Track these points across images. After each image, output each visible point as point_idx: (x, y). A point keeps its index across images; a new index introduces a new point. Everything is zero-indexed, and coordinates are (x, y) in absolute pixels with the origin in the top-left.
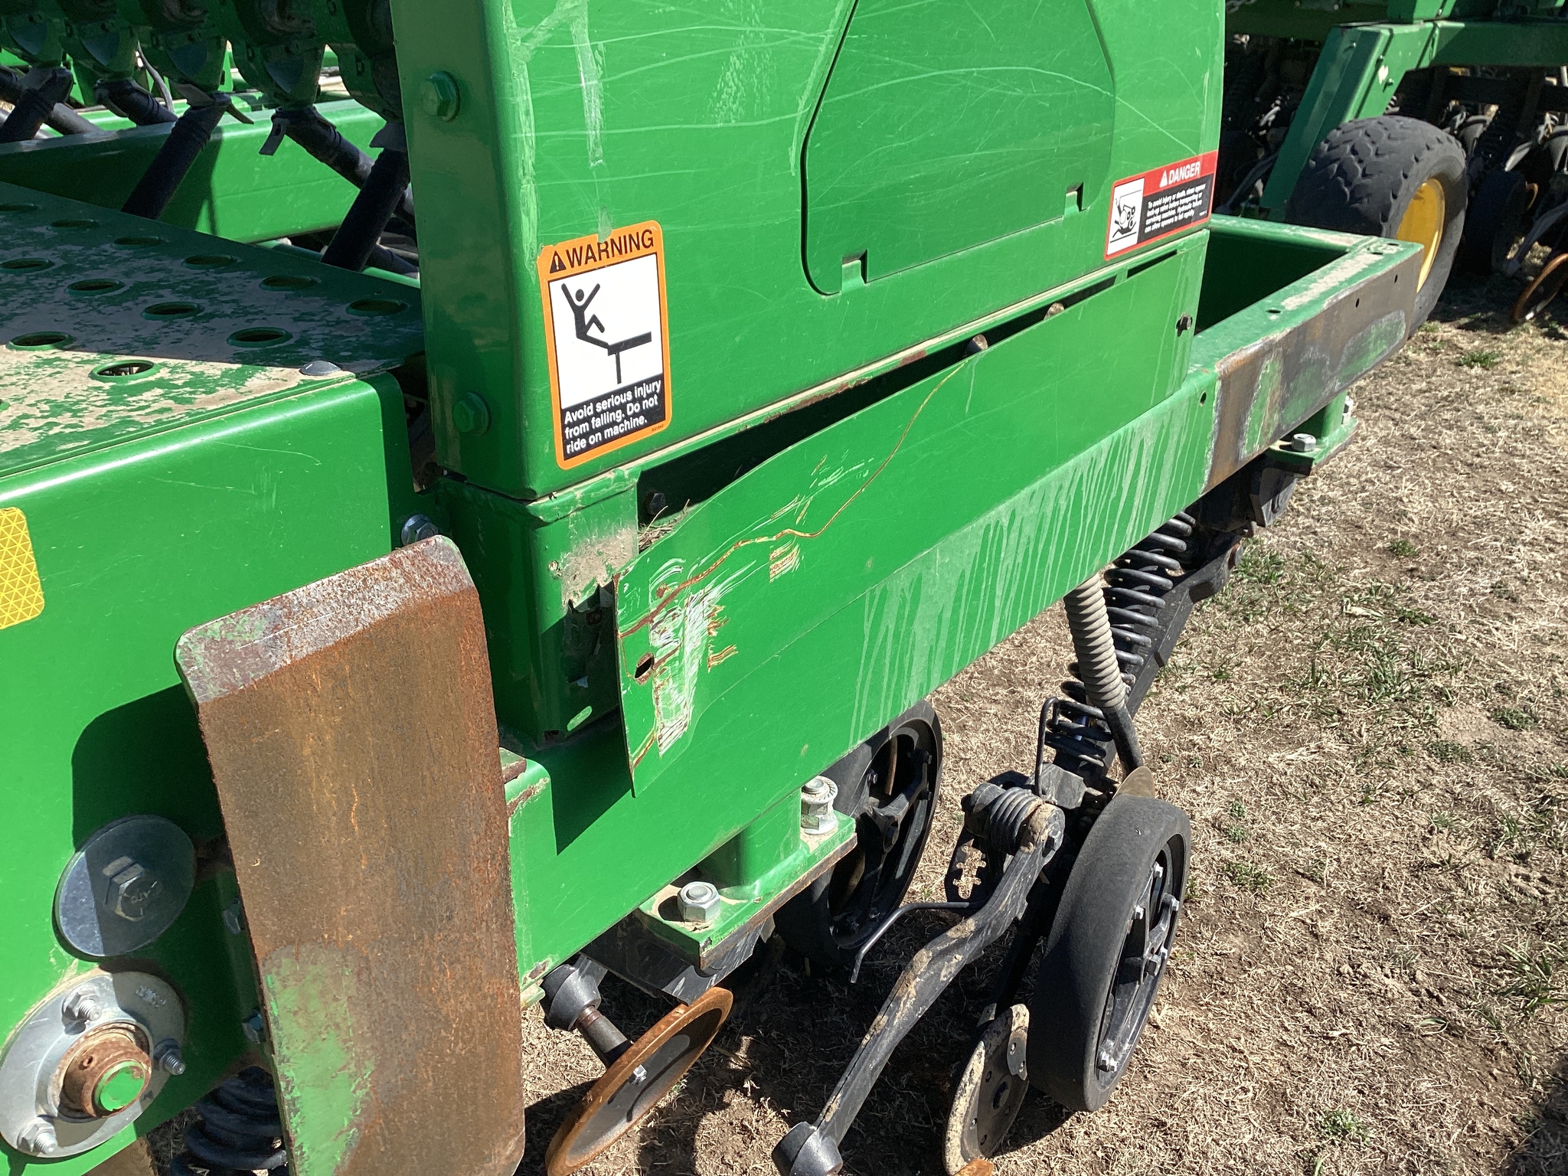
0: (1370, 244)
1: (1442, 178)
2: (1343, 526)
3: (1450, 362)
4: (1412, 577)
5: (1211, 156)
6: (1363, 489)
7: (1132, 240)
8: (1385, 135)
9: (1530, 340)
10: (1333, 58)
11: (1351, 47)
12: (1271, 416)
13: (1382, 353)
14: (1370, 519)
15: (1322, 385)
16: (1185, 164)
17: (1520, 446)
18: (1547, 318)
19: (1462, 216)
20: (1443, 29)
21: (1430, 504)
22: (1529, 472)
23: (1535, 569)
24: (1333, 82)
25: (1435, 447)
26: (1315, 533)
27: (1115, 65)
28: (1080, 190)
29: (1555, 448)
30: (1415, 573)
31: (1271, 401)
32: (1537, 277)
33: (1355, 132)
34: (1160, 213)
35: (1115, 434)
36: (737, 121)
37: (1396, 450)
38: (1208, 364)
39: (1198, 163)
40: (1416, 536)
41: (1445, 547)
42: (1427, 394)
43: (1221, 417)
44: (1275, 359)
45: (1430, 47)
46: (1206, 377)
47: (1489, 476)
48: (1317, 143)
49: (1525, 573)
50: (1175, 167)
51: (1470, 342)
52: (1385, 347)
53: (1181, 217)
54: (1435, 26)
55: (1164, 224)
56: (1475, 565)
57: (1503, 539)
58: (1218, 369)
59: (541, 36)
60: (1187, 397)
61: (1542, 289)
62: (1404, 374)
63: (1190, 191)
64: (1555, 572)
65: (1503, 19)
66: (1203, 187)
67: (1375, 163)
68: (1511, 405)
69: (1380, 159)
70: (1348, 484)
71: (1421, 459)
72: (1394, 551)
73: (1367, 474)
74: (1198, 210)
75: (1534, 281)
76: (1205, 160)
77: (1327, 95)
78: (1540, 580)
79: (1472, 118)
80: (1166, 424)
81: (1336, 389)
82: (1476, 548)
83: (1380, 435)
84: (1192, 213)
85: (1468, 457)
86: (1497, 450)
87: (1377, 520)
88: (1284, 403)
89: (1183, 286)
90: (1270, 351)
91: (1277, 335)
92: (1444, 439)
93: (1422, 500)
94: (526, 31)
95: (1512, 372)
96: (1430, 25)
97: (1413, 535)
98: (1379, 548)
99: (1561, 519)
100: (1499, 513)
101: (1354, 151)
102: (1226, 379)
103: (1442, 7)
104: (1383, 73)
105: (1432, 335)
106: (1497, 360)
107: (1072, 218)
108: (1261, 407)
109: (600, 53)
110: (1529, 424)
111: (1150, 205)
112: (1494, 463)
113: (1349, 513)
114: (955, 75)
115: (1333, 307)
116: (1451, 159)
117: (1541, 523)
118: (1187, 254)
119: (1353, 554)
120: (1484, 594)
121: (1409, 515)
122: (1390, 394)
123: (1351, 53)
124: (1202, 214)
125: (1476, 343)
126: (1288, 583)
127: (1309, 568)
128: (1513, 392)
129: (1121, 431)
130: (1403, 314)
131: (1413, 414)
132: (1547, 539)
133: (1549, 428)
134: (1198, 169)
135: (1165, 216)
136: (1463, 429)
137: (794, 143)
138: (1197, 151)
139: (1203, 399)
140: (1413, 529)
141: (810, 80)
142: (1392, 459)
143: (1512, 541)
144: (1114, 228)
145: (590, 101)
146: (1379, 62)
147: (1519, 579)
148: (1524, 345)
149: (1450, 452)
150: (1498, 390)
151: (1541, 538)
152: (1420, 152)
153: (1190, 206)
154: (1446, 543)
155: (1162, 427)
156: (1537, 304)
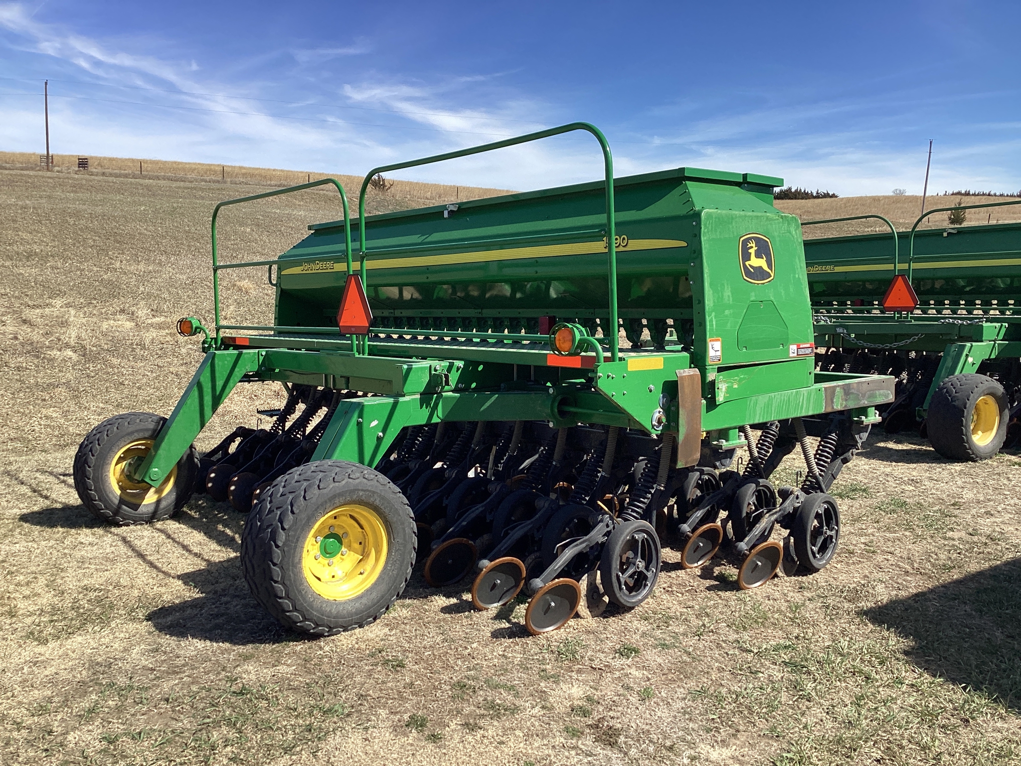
1: (994, 395)
7: (795, 355)
8: (964, 379)
10: (948, 354)
11: (956, 350)
12: (843, 402)
16: (806, 344)
20: (998, 344)
24: (949, 363)
27: (788, 327)
28: (783, 345)
31: (842, 398)
36: (730, 329)
43: (826, 396)
44: (840, 389)
45: (994, 351)
46: (819, 386)
50: (804, 344)
53: (806, 353)
54: (995, 343)
55: (802, 353)
58: (823, 386)
60: (815, 389)
63: (808, 349)
67: (960, 388)
69: (962, 387)
88: (846, 400)
90: (839, 386)
91: (840, 384)
96: (992, 342)
101: (952, 385)
102: (825, 388)
103: (997, 336)
104: (970, 360)
108: (839, 398)
109: (716, 320)
111: (799, 350)
114: (759, 326)
115: (859, 383)
116: (996, 389)
123: (955, 352)
137: (737, 331)
139: (819, 390)
141: (738, 326)
144: (791, 352)
146: (967, 356)
152: (978, 384)
155: (809, 392)
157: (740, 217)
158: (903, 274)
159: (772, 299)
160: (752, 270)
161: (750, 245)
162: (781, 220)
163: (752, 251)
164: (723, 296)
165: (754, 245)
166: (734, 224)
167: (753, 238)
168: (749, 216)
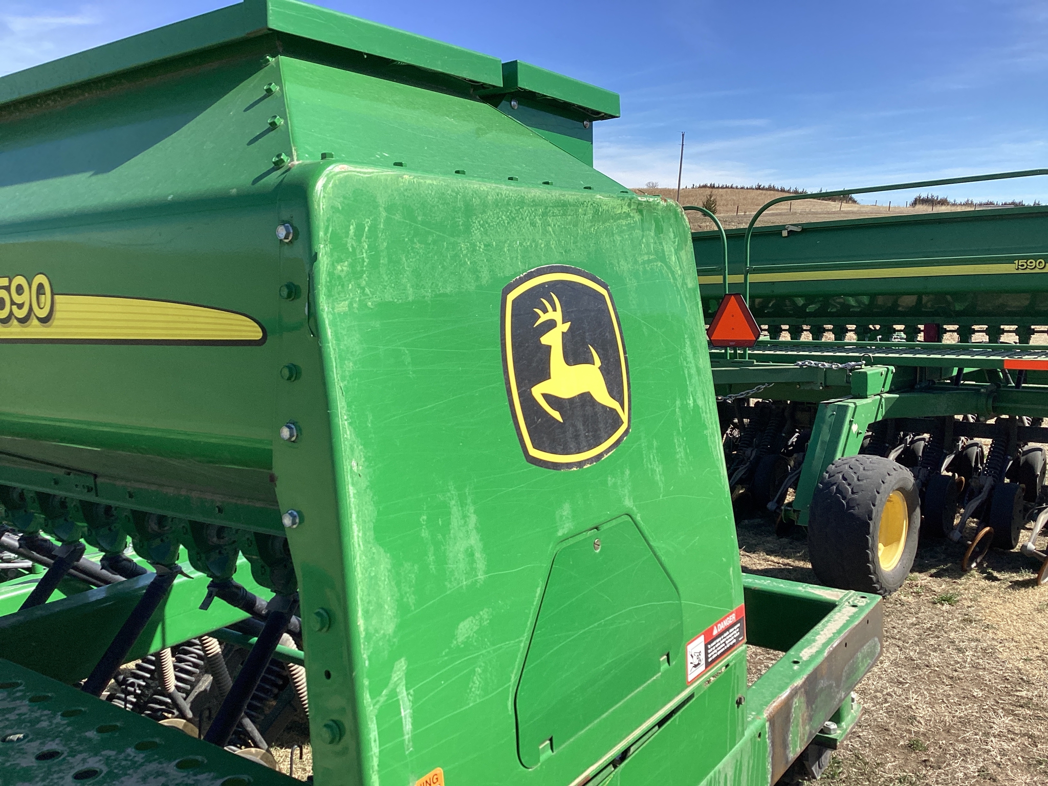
0: (850, 598)
1: (901, 489)
2: (876, 730)
3: (928, 602)
4: (926, 766)
5: (740, 608)
6: (886, 701)
7: (702, 668)
8: (861, 468)
9: (976, 582)
10: (823, 420)
11: (834, 414)
12: (804, 729)
13: (868, 665)
14: (893, 723)
15: (833, 698)
16: (725, 618)
17: (981, 661)
18: (985, 565)
19: (918, 510)
20: (886, 399)
21: (930, 710)
22: (990, 681)
23: (1004, 755)
24: (825, 435)
25: (927, 666)
26: (859, 736)
27: (679, 586)
28: (668, 655)
29: (1003, 662)
30: (928, 764)
31: (802, 719)
32: (973, 541)
33: (843, 466)
34: (716, 648)
35: (708, 777)
36: (480, 699)
37: (903, 670)
38: (759, 713)
39: (734, 615)
40: (924, 734)
41: (944, 742)
42: (917, 626)
43: (773, 743)
44: (800, 696)
45: (880, 409)
46: (758, 723)
47: (965, 685)
48: (821, 472)
49: (998, 759)
50: (722, 621)
51: (941, 586)
52: (869, 661)
53: (728, 646)
54: (882, 397)
55: (719, 653)
56: (966, 754)
57: (980, 733)
58: (765, 715)
59: (382, 699)
60: (750, 737)
61: (977, 549)
62: (901, 612)
63: (731, 630)
64: (1017, 756)
65: (922, 390)
66: (739, 625)
67: (859, 485)
68: (971, 631)
69: (861, 483)
70: (876, 697)
71: (919, 675)
72: (912, 746)
73: (886, 688)
74: (737, 638)
75: (972, 544)
76: (737, 612)
77: (823, 442)
78: (1009, 763)
79: (917, 437)
80: (739, 759)
81: (843, 696)
82: (965, 741)
83: (892, 658)
84: (735, 641)
85: (949, 671)
86: (967, 665)
87: (898, 723)
88: (811, 718)
89: (736, 681)
90: (796, 693)
91: (799, 682)
92: (932, 659)
93: (924, 707)
94: (375, 701)
95: (969, 607)
96: (879, 397)
97: (922, 734)
98: (902, 745)
99: (1015, 715)
100: (975, 714)
101: (844, 478)
102: (772, 720)
103: (883, 387)
104: (855, 428)
105: (914, 583)
106: (958, 598)
107: (666, 671)
108: (797, 726)
109: (411, 695)
110: (985, 645)
111: (709, 646)
112: (967, 675)
113: (879, 720)
114: (592, 628)
115: (831, 654)
116: (904, 479)
117: (1003, 719)
118: (735, 664)
119: (885, 751)
120: (974, 777)
121: (918, 718)
122: (894, 627)
123: (833, 417)
124: (740, 639)
125: (943, 586)
126: (846, 778)
127: (859, 764)
128: (971, 621)
129: (712, 774)
130: (876, 639)
131: (910, 641)
132: (1009, 731)
133: (998, 647)
134: (734, 618)
135: (718, 649)
136: (943, 651)
137: (510, 700)
138: (732, 609)
139: (760, 735)
140: (922, 729)
141: (517, 663)
142: (901, 677)
143: (986, 734)
144: (690, 666)
145: (406, 721)
146: (851, 422)
147: (995, 763)
148: (973, 586)
149: (937, 669)
150: (961, 620)
151: (1005, 731)
152: (884, 476)
153: (733, 638)
154: (945, 739)
155: (737, 761)
156: (977, 558)
157: (501, 204)
158: (737, 291)
159: (628, 503)
160: (556, 415)
161: (544, 318)
162: (637, 217)
163: (553, 340)
164: (441, 560)
165: (557, 316)
166: (477, 234)
167: (553, 285)
168: (536, 203)
